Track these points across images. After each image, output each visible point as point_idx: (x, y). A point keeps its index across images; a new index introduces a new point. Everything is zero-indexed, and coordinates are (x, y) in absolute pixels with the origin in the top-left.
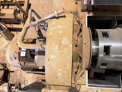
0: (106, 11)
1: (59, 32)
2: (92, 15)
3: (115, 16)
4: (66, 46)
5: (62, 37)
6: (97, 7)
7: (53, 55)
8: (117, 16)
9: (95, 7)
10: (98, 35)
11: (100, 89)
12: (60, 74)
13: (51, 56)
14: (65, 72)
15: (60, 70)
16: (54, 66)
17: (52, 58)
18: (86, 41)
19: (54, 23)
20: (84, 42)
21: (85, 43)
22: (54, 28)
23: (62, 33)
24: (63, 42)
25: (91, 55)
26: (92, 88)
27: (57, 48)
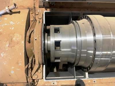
0: (62, 8)
1: (11, 28)
2: (49, 11)
3: (71, 12)
4: (18, 43)
5: (14, 34)
6: (52, 4)
7: (3, 53)
8: (72, 13)
9: (50, 3)
10: (50, 31)
11: (57, 81)
12: (13, 72)
13: (2, 54)
14: (19, 69)
15: (13, 68)
16: (5, 64)
17: (2, 56)
18: (37, 37)
19: (6, 19)
20: (35, 38)
21: (36, 40)
22: (6, 24)
23: (14, 29)
24: (14, 39)
25: (43, 50)
26: (49, 82)
27: (7, 45)
